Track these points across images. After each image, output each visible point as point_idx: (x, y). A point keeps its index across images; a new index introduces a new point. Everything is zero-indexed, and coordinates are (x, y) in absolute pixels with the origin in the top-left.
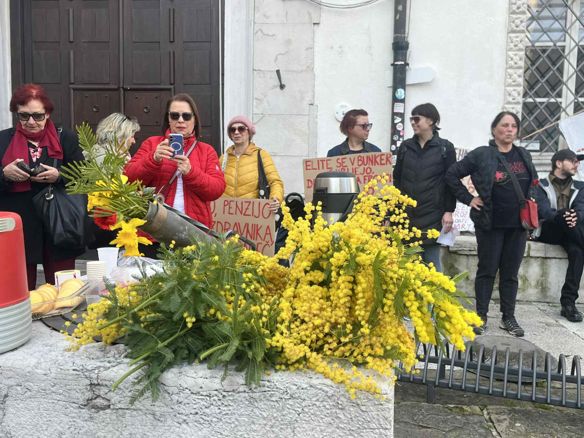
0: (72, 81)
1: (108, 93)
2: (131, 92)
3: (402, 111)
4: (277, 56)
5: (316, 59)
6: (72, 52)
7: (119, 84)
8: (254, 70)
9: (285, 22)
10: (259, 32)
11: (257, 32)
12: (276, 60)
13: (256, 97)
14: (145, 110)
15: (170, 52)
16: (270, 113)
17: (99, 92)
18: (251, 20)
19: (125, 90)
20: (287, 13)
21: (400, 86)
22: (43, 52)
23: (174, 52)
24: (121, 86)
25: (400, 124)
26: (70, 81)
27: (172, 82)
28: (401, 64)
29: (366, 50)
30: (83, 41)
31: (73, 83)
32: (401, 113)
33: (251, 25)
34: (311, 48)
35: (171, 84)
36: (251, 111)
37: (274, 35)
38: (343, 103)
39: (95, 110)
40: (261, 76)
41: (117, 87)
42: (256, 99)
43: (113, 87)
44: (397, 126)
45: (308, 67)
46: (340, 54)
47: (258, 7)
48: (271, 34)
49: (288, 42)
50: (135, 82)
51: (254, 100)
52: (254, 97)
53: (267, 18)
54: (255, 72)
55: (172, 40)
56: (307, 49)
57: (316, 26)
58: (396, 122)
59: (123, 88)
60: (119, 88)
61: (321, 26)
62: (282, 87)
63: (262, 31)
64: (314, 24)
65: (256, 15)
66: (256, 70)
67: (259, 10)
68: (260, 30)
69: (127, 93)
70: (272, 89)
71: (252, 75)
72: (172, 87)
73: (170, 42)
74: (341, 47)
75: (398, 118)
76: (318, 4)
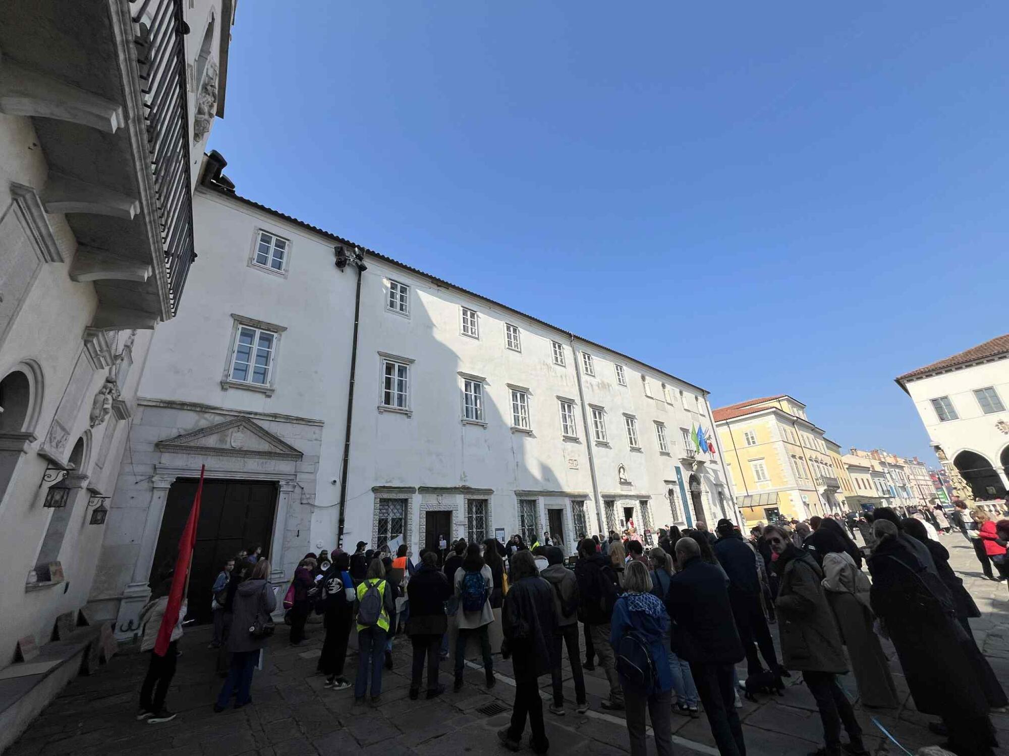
4: (297, 525)
5: (311, 525)
9: (301, 512)
10: (291, 516)
18: (288, 511)
20: (302, 509)
29: (329, 522)
33: (288, 513)
37: (296, 517)
40: (290, 532)
45: (308, 528)
46: (320, 523)
49: (302, 520)
53: (295, 510)
56: (309, 522)
61: (314, 513)
62: (298, 536)
64: (312, 513)
65: (290, 510)
66: (288, 530)
67: (292, 507)
70: (294, 537)
71: (286, 531)
74: (320, 521)
76: (313, 506)
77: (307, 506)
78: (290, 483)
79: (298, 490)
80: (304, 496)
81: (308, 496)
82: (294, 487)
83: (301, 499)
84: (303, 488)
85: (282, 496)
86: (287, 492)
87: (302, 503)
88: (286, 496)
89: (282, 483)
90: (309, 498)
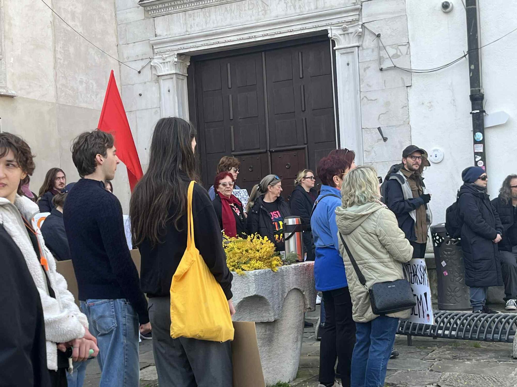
0: (233, 149)
1: (259, 156)
2: (275, 153)
3: (482, 151)
4: (379, 116)
5: (411, 114)
6: (232, 127)
7: (267, 148)
8: (362, 128)
9: (384, 88)
10: (365, 98)
11: (363, 99)
12: (379, 118)
13: (366, 149)
14: (287, 167)
15: (302, 119)
16: (378, 161)
17: (253, 156)
18: (358, 90)
19: (271, 152)
20: (385, 81)
21: (478, 130)
22: (212, 129)
23: (306, 119)
24: (268, 149)
25: (481, 161)
26: (231, 149)
27: (306, 143)
28: (477, 113)
29: (451, 103)
30: (240, 118)
31: (234, 151)
32: (481, 153)
33: (358, 93)
34: (406, 106)
35: (305, 144)
36: (362, 161)
37: (376, 99)
38: (435, 148)
39: (250, 170)
40: (368, 132)
41: (265, 150)
42: (365, 151)
43: (262, 151)
44: (478, 163)
45: (404, 121)
46: (430, 108)
47: (362, 79)
48: (373, 99)
49: (388, 104)
50: (278, 145)
51: (364, 152)
52: (364, 150)
53: (370, 86)
54: (363, 130)
55: (303, 109)
56: (403, 108)
57: (409, 88)
58: (477, 160)
59: (269, 151)
60: (266, 151)
61: (413, 87)
62: (385, 139)
63: (366, 98)
64: (407, 87)
65: (361, 86)
66: (364, 128)
67: (363, 81)
68: (365, 97)
69: (273, 154)
70: (378, 142)
71: (361, 132)
72: (306, 146)
73: (303, 111)
74: (430, 103)
75: (478, 156)
76: (409, 72)
77: (392, 73)
78: (351, 30)
79: (369, 41)
80: (383, 53)
81: (392, 52)
82: (360, 36)
83: (380, 60)
84: (379, 36)
85: (341, 60)
86: (348, 51)
87: (381, 70)
88: (349, 58)
89: (333, 33)
90: (396, 56)
